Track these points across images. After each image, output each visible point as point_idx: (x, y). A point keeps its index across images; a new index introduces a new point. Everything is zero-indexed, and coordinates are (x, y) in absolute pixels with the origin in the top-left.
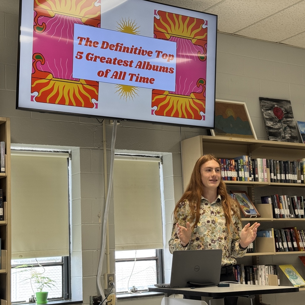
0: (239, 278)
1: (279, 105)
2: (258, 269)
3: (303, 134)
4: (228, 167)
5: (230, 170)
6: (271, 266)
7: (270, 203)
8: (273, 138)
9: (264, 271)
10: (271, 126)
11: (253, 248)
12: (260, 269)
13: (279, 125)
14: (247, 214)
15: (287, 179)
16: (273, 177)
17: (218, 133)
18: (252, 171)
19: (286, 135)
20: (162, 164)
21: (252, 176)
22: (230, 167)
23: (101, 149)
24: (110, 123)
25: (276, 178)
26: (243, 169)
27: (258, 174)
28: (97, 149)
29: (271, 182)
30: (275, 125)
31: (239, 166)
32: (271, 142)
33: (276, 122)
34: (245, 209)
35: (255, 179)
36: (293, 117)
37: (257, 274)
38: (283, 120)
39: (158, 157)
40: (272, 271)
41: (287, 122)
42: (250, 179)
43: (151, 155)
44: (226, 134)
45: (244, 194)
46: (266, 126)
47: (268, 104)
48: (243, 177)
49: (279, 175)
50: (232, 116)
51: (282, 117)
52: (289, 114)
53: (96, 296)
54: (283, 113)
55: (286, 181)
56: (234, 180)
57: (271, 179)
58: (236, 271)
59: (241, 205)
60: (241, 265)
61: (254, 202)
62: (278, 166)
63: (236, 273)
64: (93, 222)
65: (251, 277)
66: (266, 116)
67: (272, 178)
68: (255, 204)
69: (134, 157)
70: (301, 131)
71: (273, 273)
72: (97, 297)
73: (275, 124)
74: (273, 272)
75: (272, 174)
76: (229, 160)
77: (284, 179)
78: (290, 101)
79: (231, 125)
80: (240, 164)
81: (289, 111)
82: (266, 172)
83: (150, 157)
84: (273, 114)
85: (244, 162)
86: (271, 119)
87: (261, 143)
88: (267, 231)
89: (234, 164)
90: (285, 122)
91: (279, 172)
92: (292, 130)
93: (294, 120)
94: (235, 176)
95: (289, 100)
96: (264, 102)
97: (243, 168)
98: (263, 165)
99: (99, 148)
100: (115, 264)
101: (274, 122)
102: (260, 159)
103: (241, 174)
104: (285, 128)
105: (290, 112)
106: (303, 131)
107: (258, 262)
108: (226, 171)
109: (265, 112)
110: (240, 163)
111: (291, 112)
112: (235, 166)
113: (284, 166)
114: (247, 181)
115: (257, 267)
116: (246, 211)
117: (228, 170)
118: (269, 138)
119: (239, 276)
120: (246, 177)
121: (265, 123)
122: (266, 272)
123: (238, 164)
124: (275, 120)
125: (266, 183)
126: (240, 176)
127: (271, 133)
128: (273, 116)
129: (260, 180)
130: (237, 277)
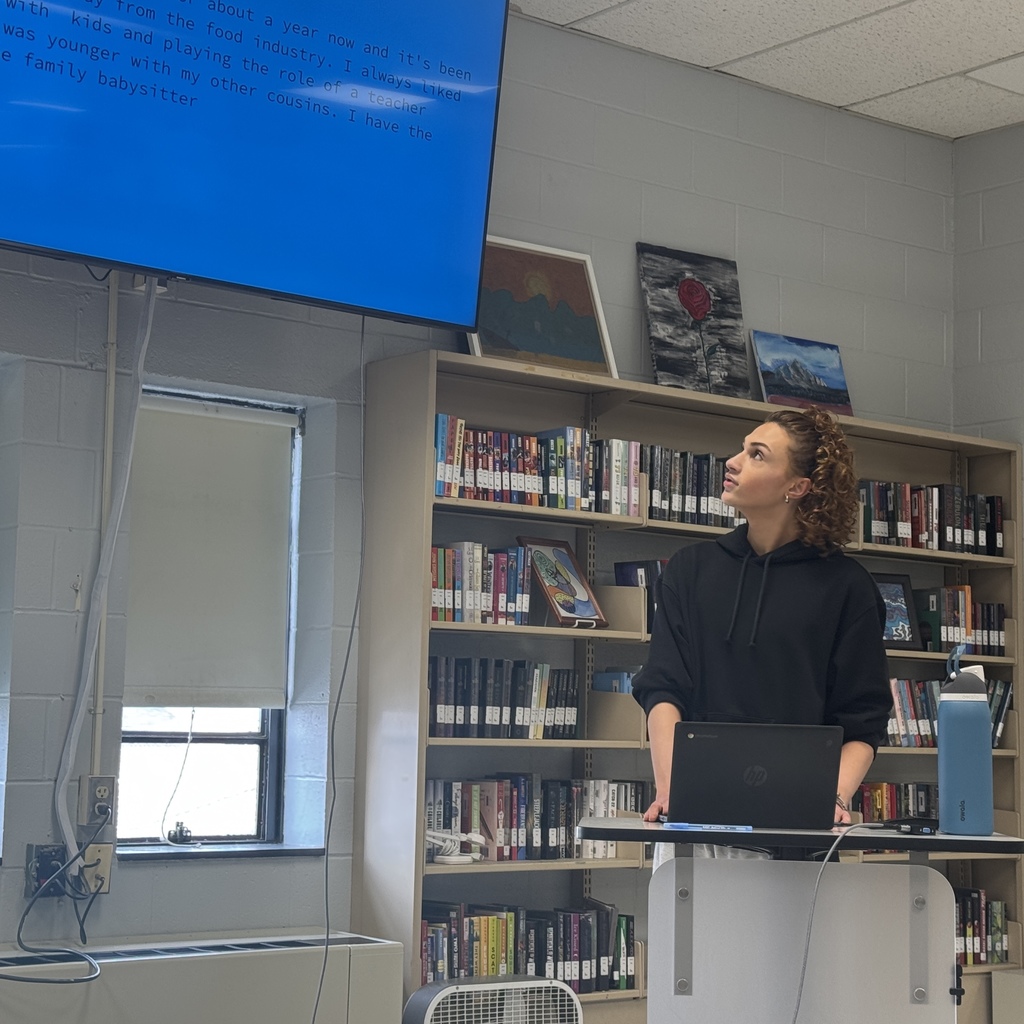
0: (523, 817)
1: (700, 272)
2: (585, 792)
3: (767, 374)
4: (514, 460)
5: (521, 468)
6: (629, 785)
7: (643, 584)
8: (669, 378)
9: (604, 798)
10: (668, 340)
11: (574, 723)
12: (591, 793)
13: (693, 336)
14: (564, 613)
15: (702, 512)
16: (657, 501)
17: (492, 346)
18: (591, 480)
19: (713, 373)
20: (302, 434)
21: (592, 493)
22: (520, 461)
23: (97, 370)
24: (133, 286)
25: (667, 508)
26: (561, 471)
27: (609, 488)
28: (85, 368)
29: (651, 517)
30: (680, 335)
31: (552, 458)
32: (664, 389)
33: (685, 326)
34: (558, 598)
35: (600, 505)
36: (740, 316)
37: (581, 807)
38: (708, 323)
39: (291, 411)
40: (631, 801)
41: (719, 329)
42: (585, 503)
43: (268, 403)
44: (518, 353)
45: (564, 550)
46: (651, 338)
47: (666, 266)
48: (562, 494)
49: (676, 498)
50: (541, 296)
51: (705, 313)
52: (730, 305)
53: (46, 847)
54: (710, 299)
55: (699, 518)
56: (530, 503)
57: (651, 509)
58: (515, 793)
59: (548, 585)
60: (531, 774)
61: (591, 577)
62: (677, 468)
63: (515, 799)
64: (53, 607)
65: (562, 815)
66: (655, 305)
67: (654, 505)
68: (593, 586)
69: (210, 403)
70: (761, 363)
71: (633, 808)
72: (51, 849)
73: (680, 332)
74: (633, 804)
75: (654, 491)
76: (520, 439)
77: (694, 511)
78: (735, 263)
79: (537, 325)
80: (553, 452)
81: (728, 294)
82: (636, 486)
83: (263, 407)
84: (678, 300)
85: (569, 448)
86: (669, 317)
87: (628, 391)
88: (626, 674)
89: (534, 451)
90: (713, 330)
91: (677, 488)
92: (735, 358)
93: (741, 324)
94: (536, 491)
95: (733, 260)
96: (650, 259)
97: (565, 466)
98: (628, 461)
99: (92, 364)
100: (119, 747)
101: (677, 327)
102: (621, 442)
103: (556, 485)
104: (712, 350)
105: (731, 297)
106: (769, 364)
107: (588, 770)
108: (506, 473)
109: (651, 290)
110: (555, 451)
111: (735, 300)
112: (538, 459)
113: (696, 468)
114: (572, 509)
115: (582, 786)
116: (562, 606)
117: (514, 469)
118: (656, 378)
119: (523, 811)
120: (570, 495)
121: (649, 326)
122: (611, 801)
123: (548, 450)
124: (683, 321)
125: (634, 519)
126: (551, 492)
127: (664, 362)
128: (676, 308)
129: (616, 509)
130: (515, 811)
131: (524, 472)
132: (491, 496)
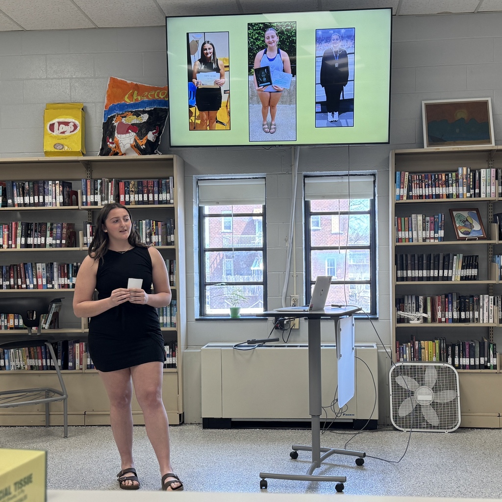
0: (450, 308)
2: (479, 299)
4: (434, 183)
5: (437, 186)
6: (498, 296)
7: (498, 222)
9: (488, 301)
12: (481, 299)
17: (433, 142)
18: (471, 186)
21: (472, 191)
22: (437, 183)
26: (454, 185)
27: (479, 189)
29: (499, 197)
31: (450, 180)
34: (462, 230)
35: (475, 195)
37: (478, 305)
39: (373, 175)
40: (499, 302)
42: (468, 195)
44: (446, 142)
45: (475, 212)
48: (454, 193)
50: (462, 119)
56: (443, 198)
58: (447, 300)
59: (458, 226)
60: (452, 293)
61: (490, 220)
63: (447, 302)
64: (279, 246)
65: (471, 307)
76: (437, 175)
80: (450, 178)
82: (493, 186)
85: (459, 175)
88: (497, 256)
89: (444, 179)
94: (445, 193)
98: (490, 177)
102: (486, 170)
103: (452, 190)
108: (430, 188)
110: (452, 177)
112: (446, 181)
115: (478, 297)
116: (462, 233)
117: (434, 186)
119: (450, 306)
120: (460, 193)
122: (490, 302)
125: (493, 198)
129: (483, 195)
130: (447, 306)
131: (439, 187)
132: (424, 197)
